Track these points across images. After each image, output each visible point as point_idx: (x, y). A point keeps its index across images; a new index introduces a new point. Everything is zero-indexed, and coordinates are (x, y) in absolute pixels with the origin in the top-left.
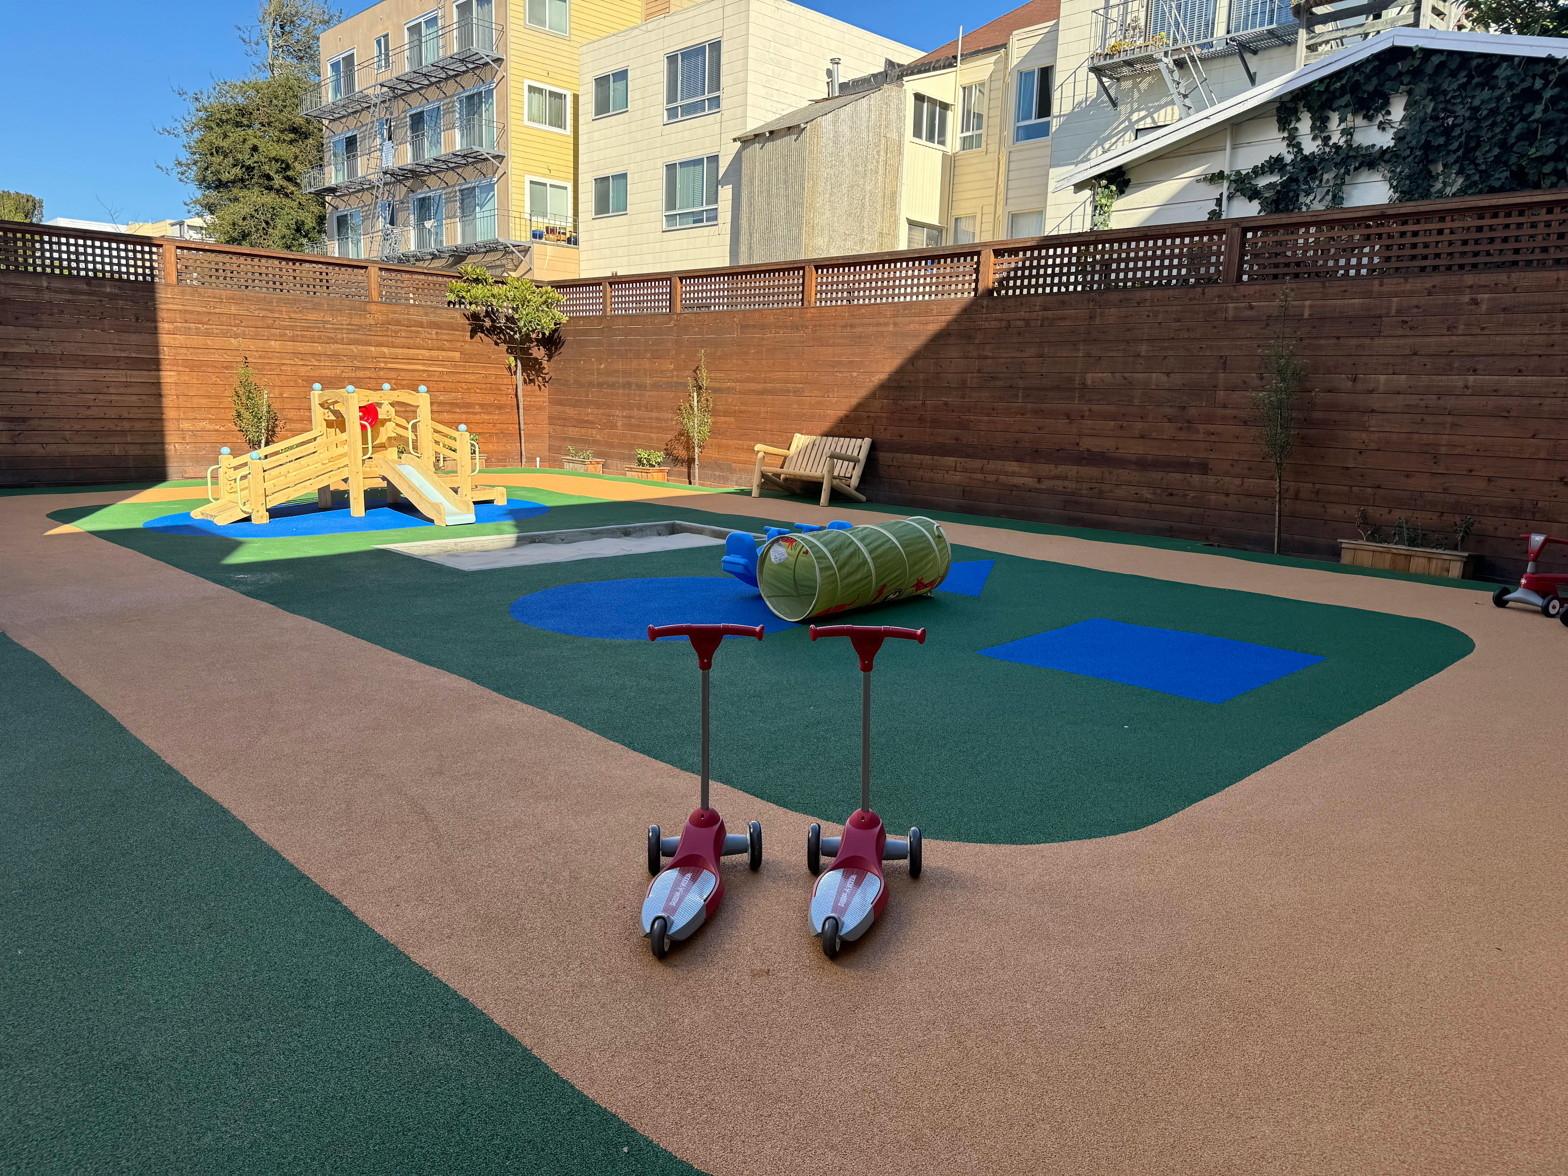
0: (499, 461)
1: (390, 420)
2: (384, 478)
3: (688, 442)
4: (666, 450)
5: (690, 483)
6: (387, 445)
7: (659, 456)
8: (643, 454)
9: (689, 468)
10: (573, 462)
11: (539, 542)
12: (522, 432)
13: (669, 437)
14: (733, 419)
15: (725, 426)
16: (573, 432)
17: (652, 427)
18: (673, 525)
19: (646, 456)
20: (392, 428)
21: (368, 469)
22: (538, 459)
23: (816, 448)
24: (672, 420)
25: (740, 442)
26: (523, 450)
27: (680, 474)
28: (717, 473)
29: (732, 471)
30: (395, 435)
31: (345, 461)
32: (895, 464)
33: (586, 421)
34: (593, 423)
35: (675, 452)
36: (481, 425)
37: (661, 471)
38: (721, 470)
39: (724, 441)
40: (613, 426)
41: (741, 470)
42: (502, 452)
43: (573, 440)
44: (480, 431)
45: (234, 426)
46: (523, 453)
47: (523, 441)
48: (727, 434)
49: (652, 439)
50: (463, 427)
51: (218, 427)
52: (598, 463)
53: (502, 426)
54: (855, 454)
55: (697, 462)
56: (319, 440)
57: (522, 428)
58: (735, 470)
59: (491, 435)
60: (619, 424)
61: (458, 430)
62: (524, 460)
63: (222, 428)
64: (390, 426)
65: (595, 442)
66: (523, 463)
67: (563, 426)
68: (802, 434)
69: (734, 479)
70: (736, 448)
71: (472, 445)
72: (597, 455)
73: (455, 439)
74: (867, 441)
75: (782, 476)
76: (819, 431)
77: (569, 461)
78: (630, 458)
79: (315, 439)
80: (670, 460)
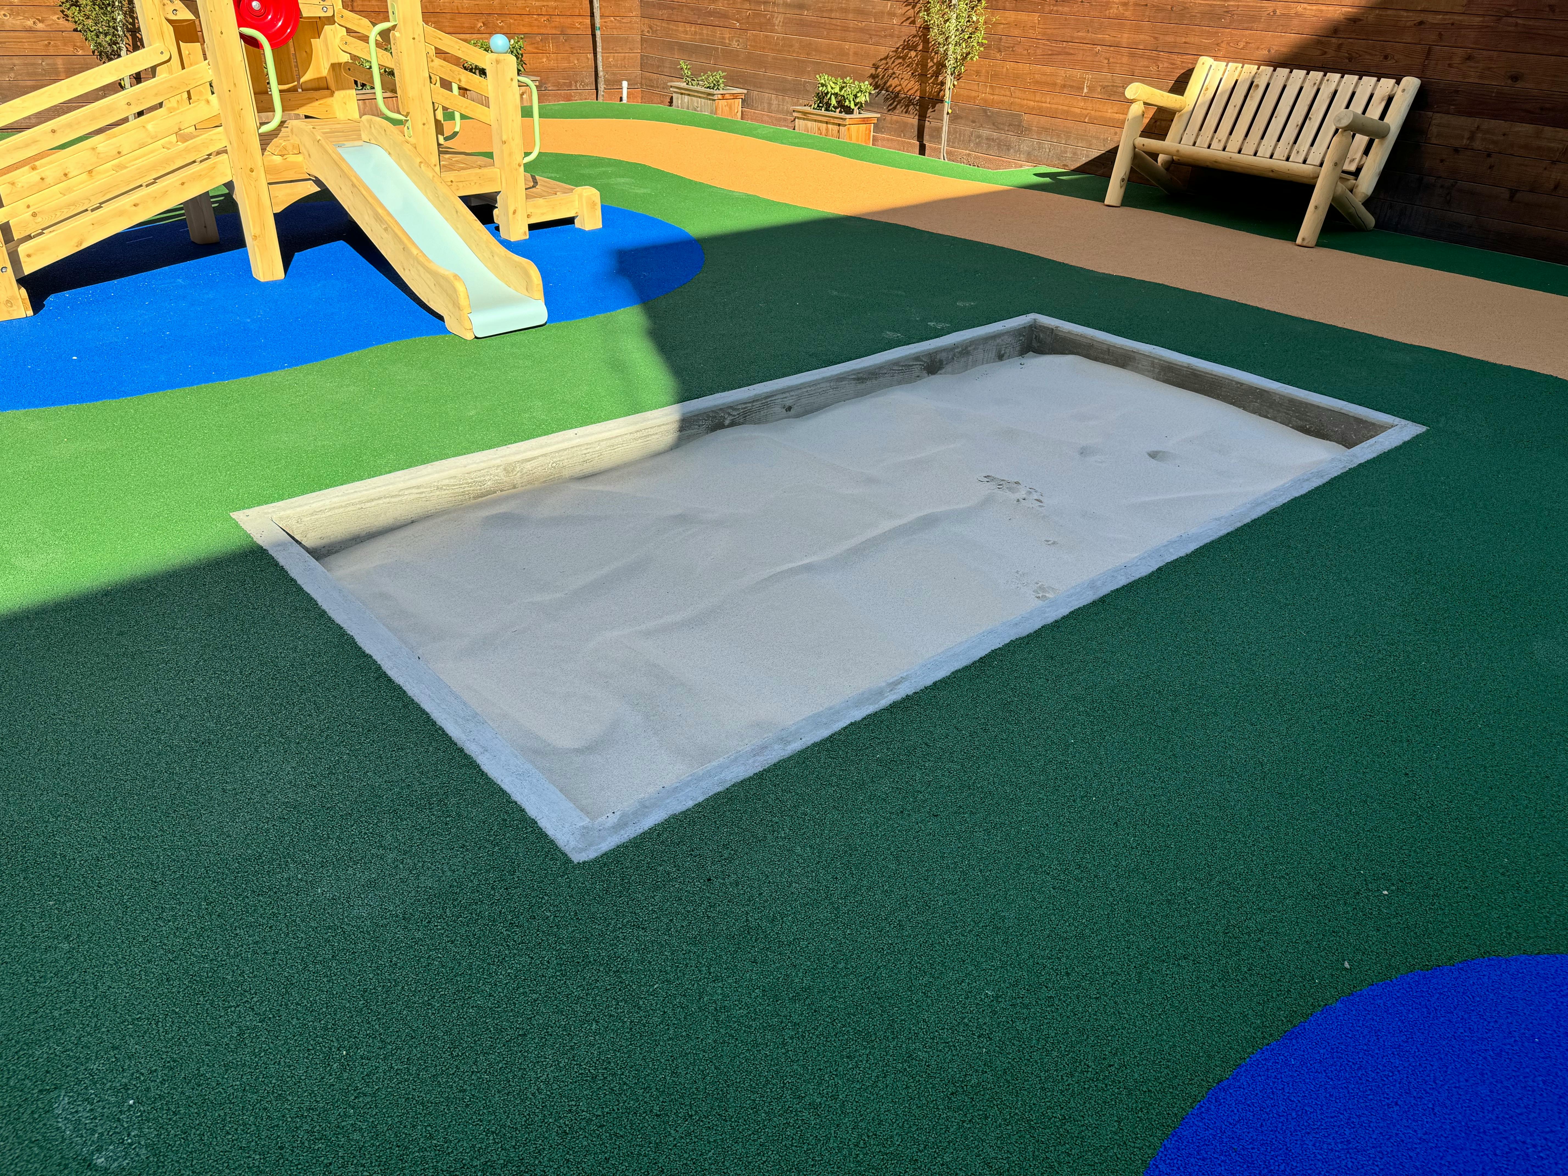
0: (559, 86)
1: (331, 20)
2: (318, 182)
3: (923, 64)
4: (873, 77)
5: (922, 151)
6: (332, 84)
7: (864, 91)
8: (833, 86)
9: (922, 117)
10: (689, 93)
11: (733, 424)
12: (598, 33)
13: (884, 51)
14: (1036, 17)
15: (1016, 32)
16: (685, 33)
17: (846, 29)
18: (1033, 328)
19: (837, 90)
20: (337, 41)
21: (278, 159)
22: (625, 84)
23: (1256, 95)
24: (892, 14)
25: (1048, 69)
26: (600, 68)
27: (902, 129)
28: (985, 132)
29: (1020, 129)
30: (346, 58)
31: (218, 139)
32: (1477, 144)
33: (711, 13)
34: (724, 16)
35: (893, 82)
36: (527, 19)
37: (865, 121)
38: (996, 126)
39: (1009, 65)
40: (766, 25)
41: (1044, 130)
42: (564, 70)
43: (684, 49)
44: (525, 30)
45: (62, 21)
46: (601, 74)
47: (599, 49)
48: (1019, 50)
49: (843, 53)
50: (499, 41)
51: (30, 23)
52: (735, 96)
53: (562, 19)
54: (1374, 113)
55: (947, 107)
56: (162, 74)
57: (598, 25)
58: (1029, 129)
59: (545, 37)
60: (778, 20)
61: (487, 49)
62: (602, 86)
63: (40, 26)
64: (334, 34)
65: (730, 55)
66: (601, 93)
67: (669, 21)
68: (1216, 58)
69: (1024, 147)
70: (1037, 82)
71: (521, 85)
72: (733, 80)
73: (483, 72)
74: (1411, 84)
75: (1161, 158)
76: (1263, 53)
77: (682, 92)
78: (797, 90)
79: (152, 71)
80: (880, 99)
